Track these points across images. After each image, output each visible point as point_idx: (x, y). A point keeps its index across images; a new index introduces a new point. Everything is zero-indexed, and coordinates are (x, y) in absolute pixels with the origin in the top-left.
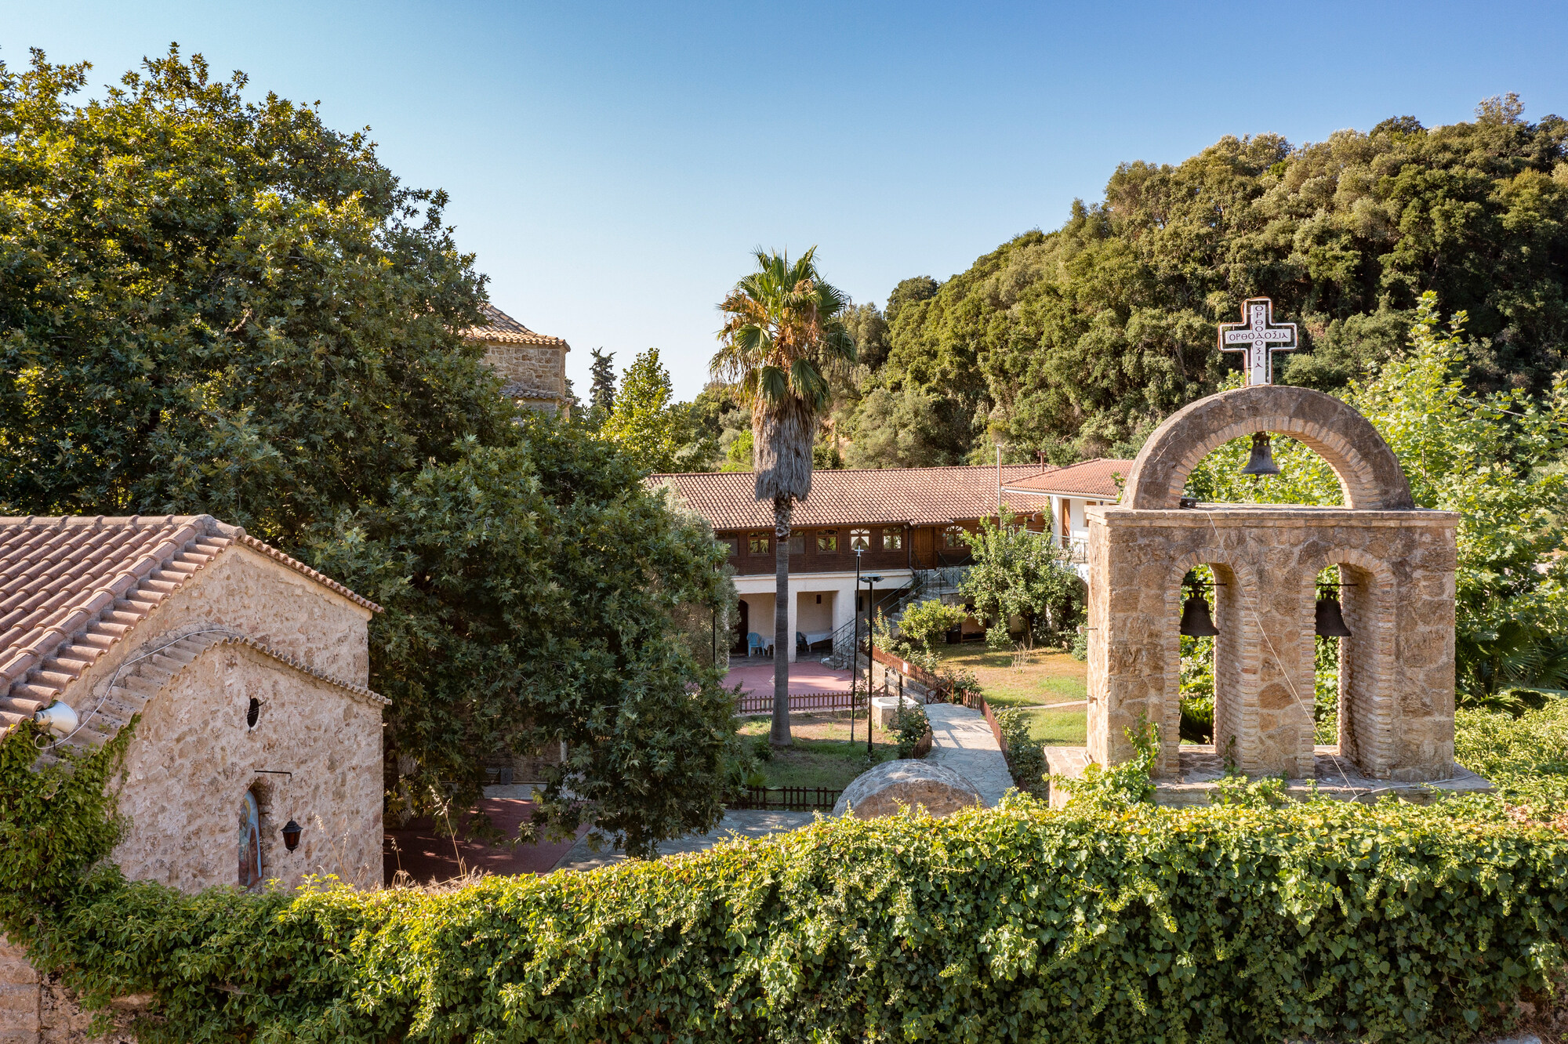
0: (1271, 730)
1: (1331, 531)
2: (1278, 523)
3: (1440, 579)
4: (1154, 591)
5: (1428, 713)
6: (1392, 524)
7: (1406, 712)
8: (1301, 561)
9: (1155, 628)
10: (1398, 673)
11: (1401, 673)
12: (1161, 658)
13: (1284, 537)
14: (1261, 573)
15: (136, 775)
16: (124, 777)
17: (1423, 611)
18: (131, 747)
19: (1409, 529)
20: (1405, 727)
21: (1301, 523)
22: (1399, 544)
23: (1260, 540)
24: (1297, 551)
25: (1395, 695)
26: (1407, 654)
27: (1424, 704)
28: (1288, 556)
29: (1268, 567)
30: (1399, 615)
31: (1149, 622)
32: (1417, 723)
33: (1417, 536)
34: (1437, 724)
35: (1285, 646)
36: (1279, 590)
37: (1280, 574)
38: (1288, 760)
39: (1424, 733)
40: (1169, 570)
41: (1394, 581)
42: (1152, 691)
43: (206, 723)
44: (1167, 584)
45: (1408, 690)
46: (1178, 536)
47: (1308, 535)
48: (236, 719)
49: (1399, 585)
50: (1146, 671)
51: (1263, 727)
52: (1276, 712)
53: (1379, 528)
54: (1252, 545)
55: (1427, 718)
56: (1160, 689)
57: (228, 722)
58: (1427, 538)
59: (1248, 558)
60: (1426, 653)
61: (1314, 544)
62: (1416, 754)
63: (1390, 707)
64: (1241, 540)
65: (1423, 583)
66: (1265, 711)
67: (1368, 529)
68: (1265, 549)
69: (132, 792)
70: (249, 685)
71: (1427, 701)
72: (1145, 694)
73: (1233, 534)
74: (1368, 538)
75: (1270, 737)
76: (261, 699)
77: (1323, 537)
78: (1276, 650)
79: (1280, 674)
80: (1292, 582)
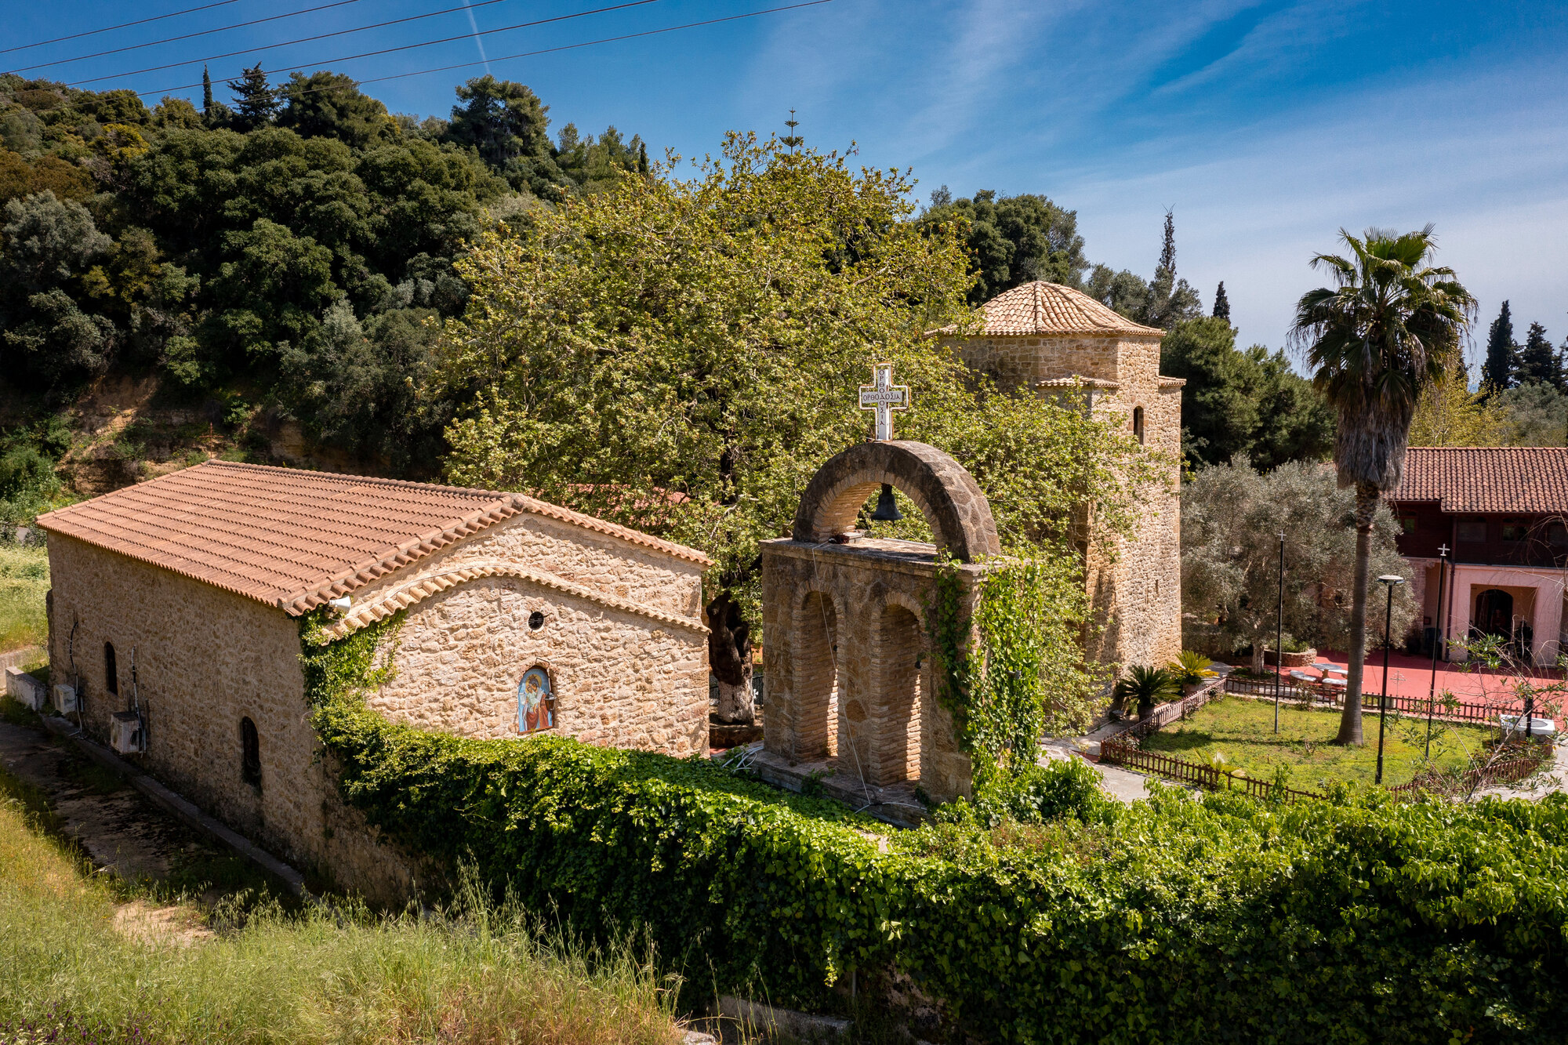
0: (854, 740)
1: (890, 576)
2: (856, 564)
4: (786, 609)
5: (952, 750)
6: (928, 574)
7: (937, 744)
8: (871, 599)
9: (787, 638)
11: (933, 709)
12: (791, 663)
13: (860, 577)
14: (846, 604)
15: (409, 644)
18: (405, 627)
20: (937, 759)
21: (870, 566)
22: (933, 593)
23: (846, 577)
24: (869, 589)
25: (930, 727)
26: (937, 692)
27: (949, 741)
28: (863, 592)
29: (850, 600)
30: (933, 657)
31: (784, 633)
32: (944, 756)
34: (957, 759)
35: (861, 669)
36: (857, 621)
37: (857, 607)
38: (863, 767)
39: (949, 766)
40: (794, 593)
42: (787, 690)
43: (483, 623)
44: (794, 604)
45: (937, 725)
46: (799, 566)
47: (875, 576)
48: (515, 624)
50: (783, 673)
51: (849, 736)
52: (856, 724)
53: (920, 577)
54: (841, 579)
55: (951, 754)
56: (791, 689)
57: (506, 623)
59: (839, 591)
61: (879, 585)
62: (944, 783)
63: (927, 738)
64: (835, 576)
66: (850, 722)
67: (914, 577)
68: (848, 584)
70: (529, 603)
71: (950, 737)
72: (782, 691)
73: (831, 569)
74: (913, 584)
75: (852, 744)
76: (543, 613)
77: (885, 580)
78: (855, 672)
79: (859, 692)
80: (865, 615)
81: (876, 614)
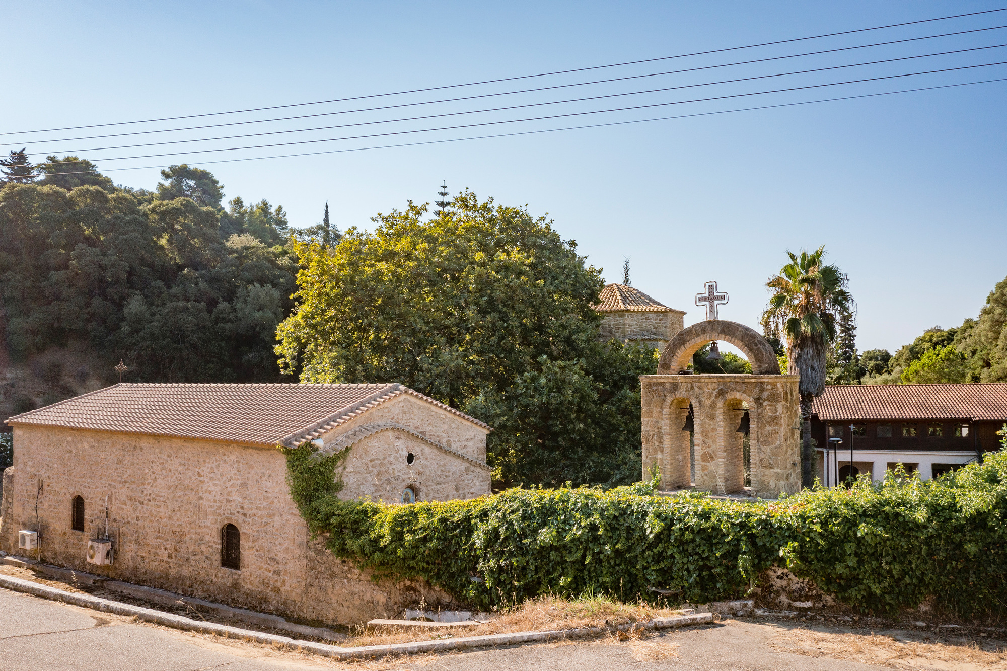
0: (706, 472)
1: (728, 384)
2: (707, 380)
3: (775, 406)
4: (659, 409)
5: (771, 468)
6: (753, 380)
7: (763, 467)
8: (717, 397)
9: (660, 425)
10: (758, 449)
11: (759, 449)
12: (662, 438)
13: (709, 386)
14: (700, 402)
15: (350, 468)
16: (345, 468)
17: (768, 420)
18: (348, 458)
19: (762, 383)
20: (762, 473)
21: (715, 380)
22: (757, 390)
23: (700, 388)
24: (715, 392)
25: (757, 458)
26: (762, 440)
27: (770, 463)
28: (711, 394)
29: (703, 400)
30: (758, 422)
31: (657, 422)
32: (767, 472)
33: (765, 386)
34: (776, 473)
35: (711, 434)
36: (708, 410)
37: (708, 403)
38: (713, 486)
39: (771, 477)
40: (664, 400)
41: (756, 406)
42: (659, 453)
43: (385, 458)
44: (664, 406)
45: (762, 456)
46: (668, 386)
47: (719, 385)
48: (401, 460)
49: (758, 408)
50: (657, 444)
51: (703, 470)
52: (708, 464)
53: (749, 382)
54: (696, 389)
55: (772, 470)
56: (662, 452)
57: (396, 459)
58: (769, 387)
59: (695, 396)
60: (770, 440)
61: (722, 389)
62: (767, 486)
63: (755, 464)
64: (692, 388)
65: (768, 408)
66: (704, 463)
67: (744, 383)
68: (701, 391)
69: (349, 475)
70: (407, 448)
71: (771, 462)
72: (656, 454)
73: (689, 385)
74: (744, 386)
75: (705, 475)
76: (414, 454)
77: (725, 386)
78: (707, 437)
79: (709, 447)
80: (713, 406)
81: (720, 404)
